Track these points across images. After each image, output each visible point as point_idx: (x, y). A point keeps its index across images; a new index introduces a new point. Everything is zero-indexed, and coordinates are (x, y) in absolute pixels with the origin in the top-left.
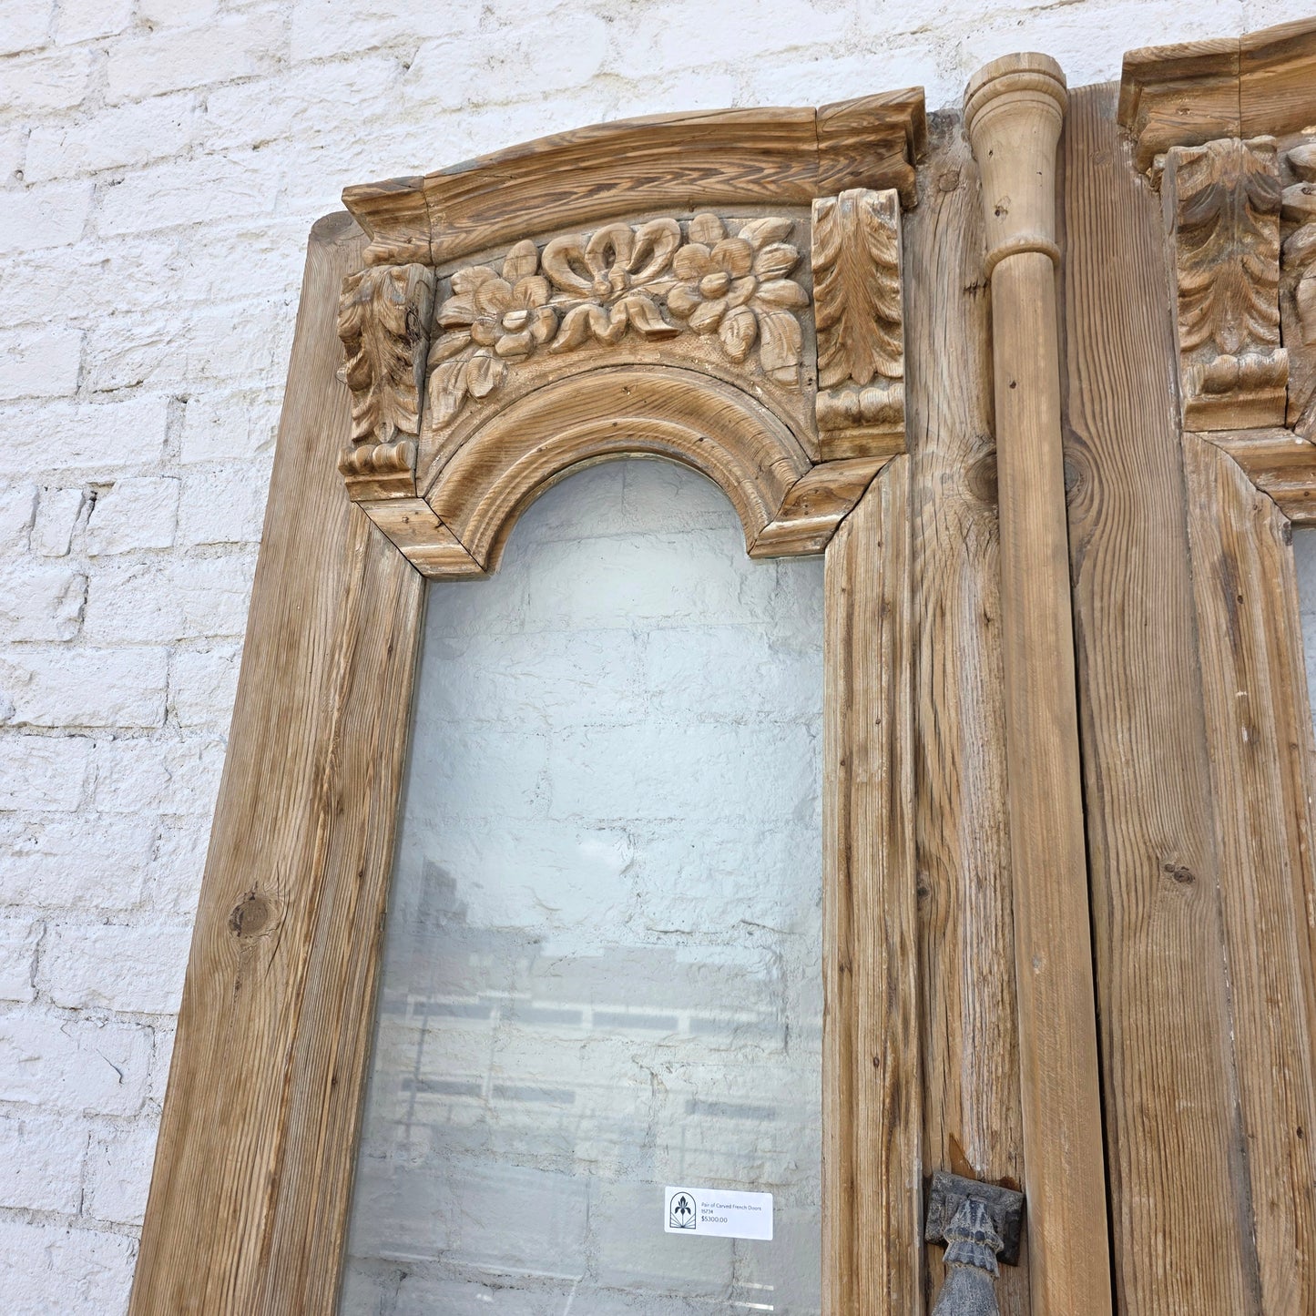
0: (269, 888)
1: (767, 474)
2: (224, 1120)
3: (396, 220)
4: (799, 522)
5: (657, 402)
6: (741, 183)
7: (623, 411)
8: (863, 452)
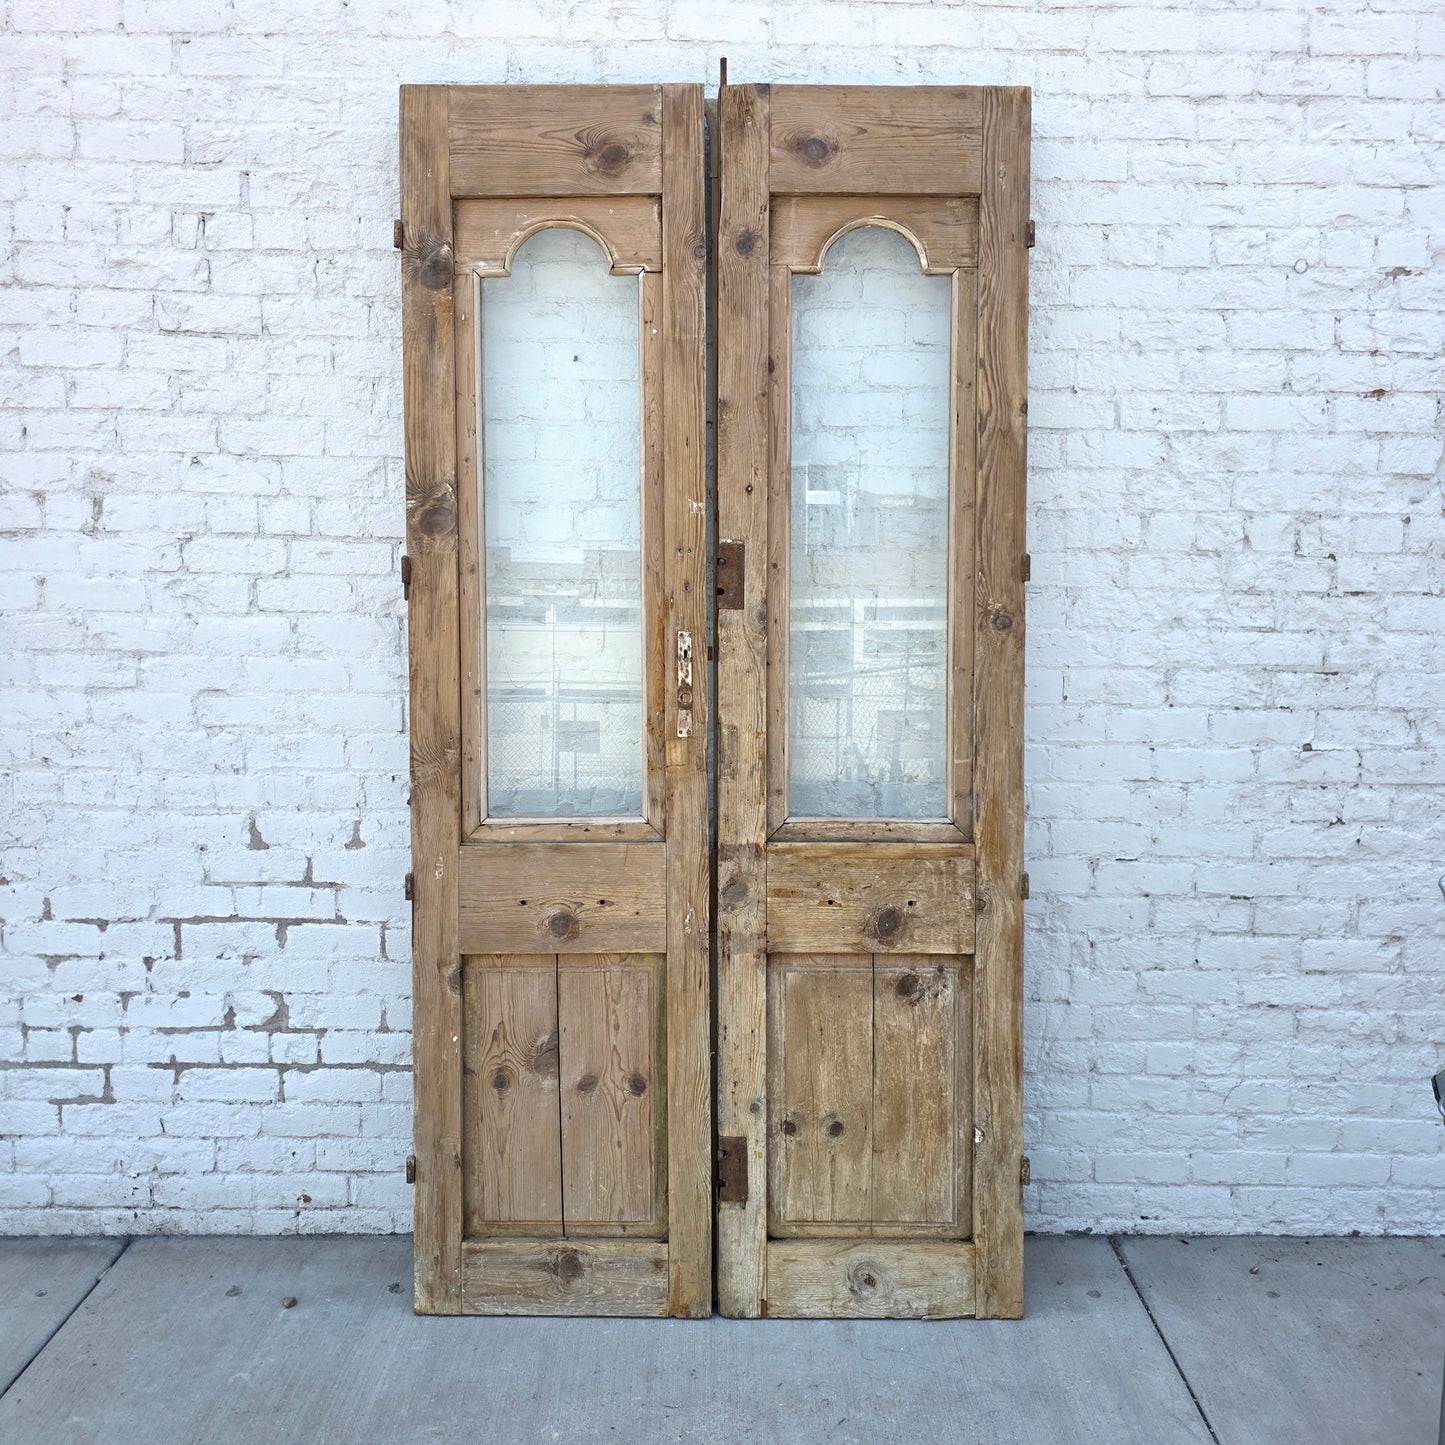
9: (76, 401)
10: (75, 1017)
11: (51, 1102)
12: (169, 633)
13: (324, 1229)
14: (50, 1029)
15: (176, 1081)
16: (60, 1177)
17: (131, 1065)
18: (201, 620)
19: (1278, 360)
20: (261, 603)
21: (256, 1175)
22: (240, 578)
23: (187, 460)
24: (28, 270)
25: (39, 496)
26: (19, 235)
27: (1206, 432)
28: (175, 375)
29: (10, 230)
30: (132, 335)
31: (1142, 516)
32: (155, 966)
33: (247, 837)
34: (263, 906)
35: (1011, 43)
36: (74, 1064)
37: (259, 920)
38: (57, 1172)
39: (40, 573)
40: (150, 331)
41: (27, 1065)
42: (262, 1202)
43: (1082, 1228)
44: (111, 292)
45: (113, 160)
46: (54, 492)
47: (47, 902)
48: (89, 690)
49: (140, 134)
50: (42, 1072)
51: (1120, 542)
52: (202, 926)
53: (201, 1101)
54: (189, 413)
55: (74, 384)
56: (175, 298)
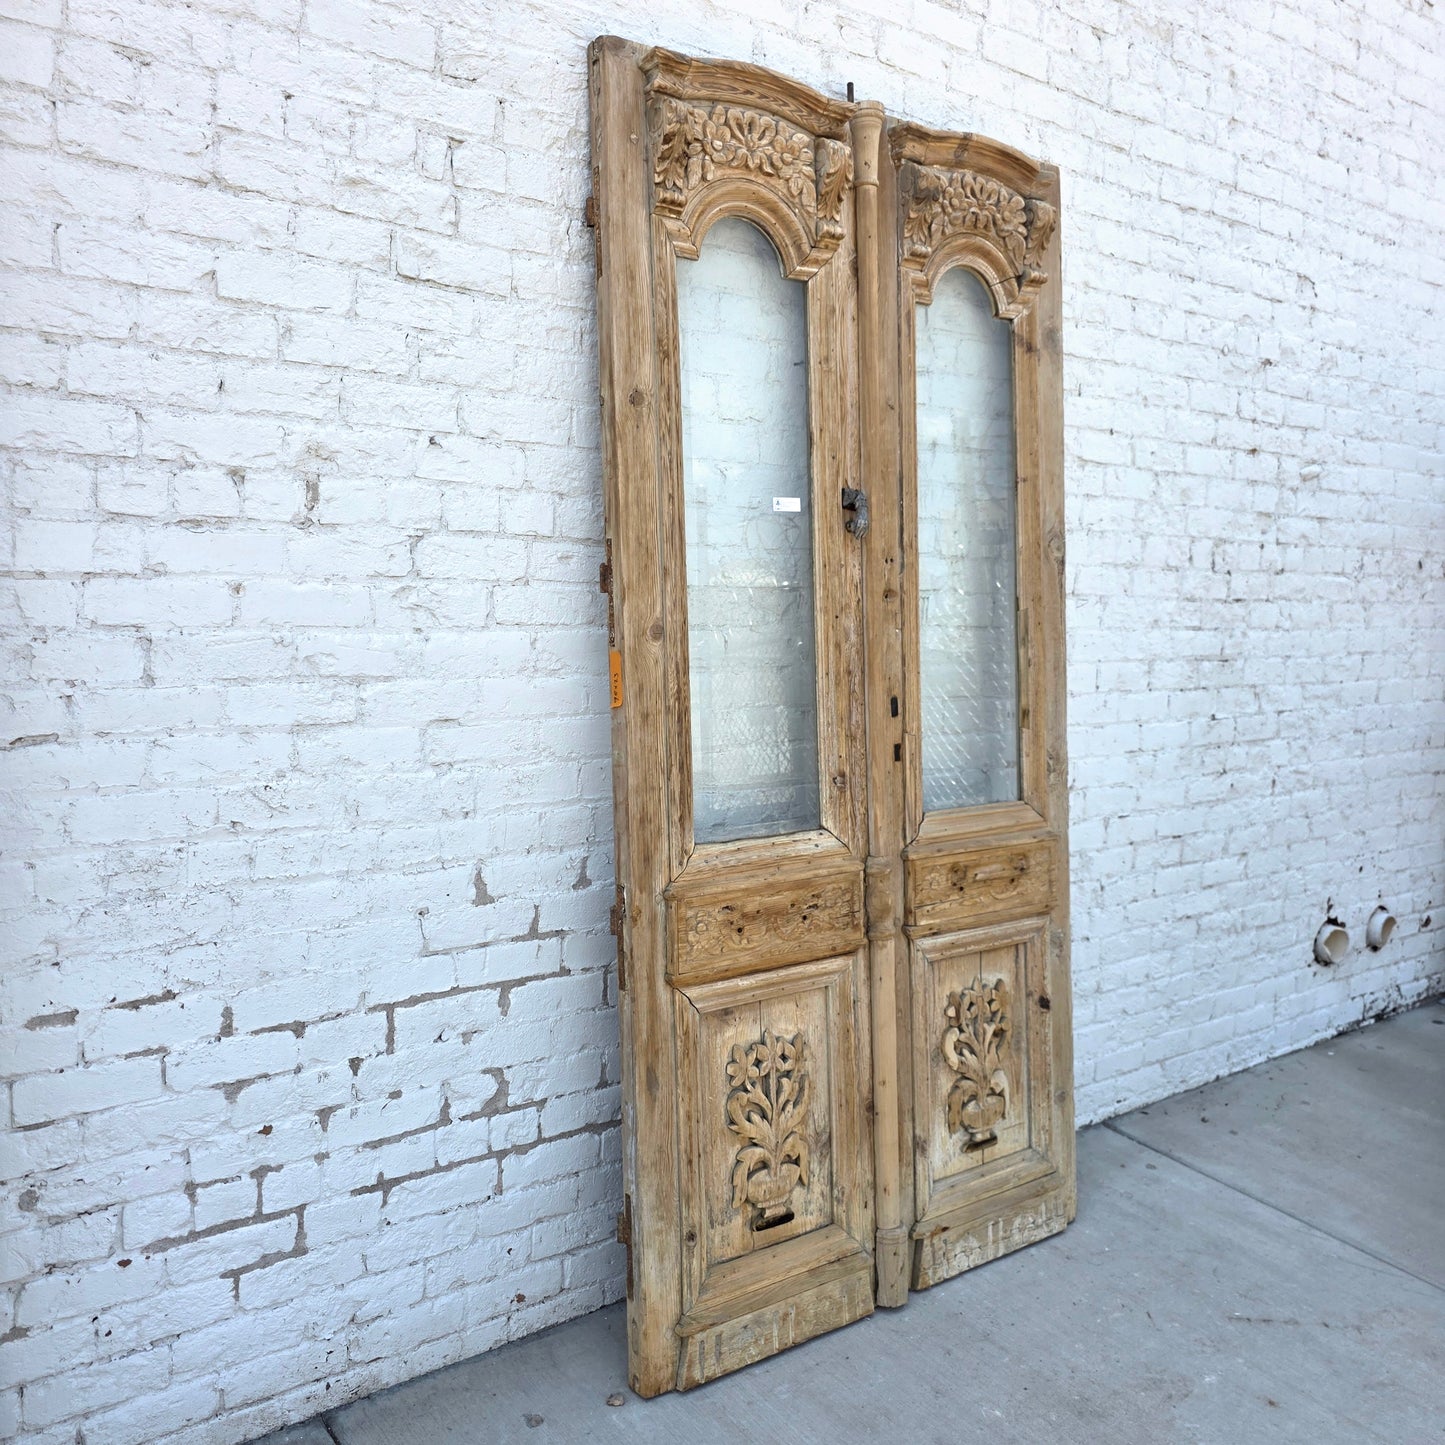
0: (641, 387)
1: (799, 248)
2: (642, 478)
3: (672, 72)
4: (805, 269)
5: (762, 202)
6: (796, 114)
7: (748, 201)
8: (827, 247)
9: (291, 352)
10: (260, 1155)
11: (224, 1276)
12: (397, 653)
13: (538, 1326)
14: (225, 1181)
15: (385, 1203)
16: (233, 1371)
17: (330, 1198)
18: (434, 636)
19: (1210, 420)
20: (499, 615)
21: (468, 1289)
22: (477, 585)
23: (424, 440)
24: (233, 167)
25: (237, 475)
26: (223, 118)
27: (1175, 473)
28: (413, 333)
29: (209, 109)
30: (364, 274)
31: (1142, 537)
32: (364, 1068)
33: (472, 892)
34: (486, 971)
35: (1091, 133)
36: (260, 1217)
37: (481, 987)
38: (228, 1367)
39: (235, 577)
40: (385, 273)
41: (194, 1236)
42: (473, 1318)
43: (1087, 1122)
44: (340, 216)
45: (348, 47)
46: (257, 470)
47: (228, 1013)
48: (297, 729)
49: (385, 21)
50: (213, 1240)
51: (1130, 559)
52: (418, 1007)
53: (412, 1219)
54: (428, 381)
55: (289, 330)
56: (418, 237)
